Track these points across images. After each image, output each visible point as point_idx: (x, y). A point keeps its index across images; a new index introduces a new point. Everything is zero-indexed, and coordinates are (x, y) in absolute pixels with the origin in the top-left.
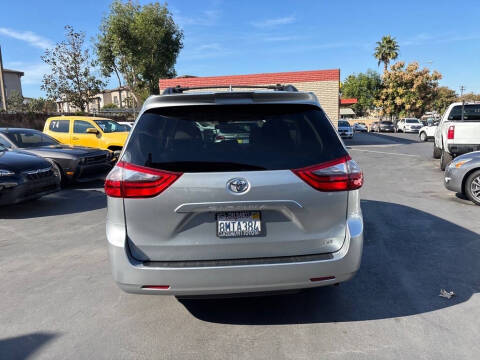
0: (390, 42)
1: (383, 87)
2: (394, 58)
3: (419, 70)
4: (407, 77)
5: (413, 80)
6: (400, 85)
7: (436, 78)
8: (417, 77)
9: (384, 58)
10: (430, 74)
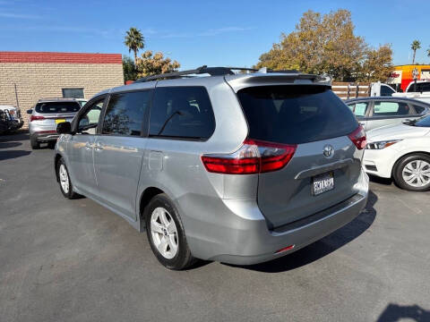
0: (136, 33)
1: (137, 71)
2: (142, 47)
3: (164, 59)
4: (156, 65)
5: (160, 67)
6: (151, 71)
7: (176, 67)
8: (163, 64)
9: (134, 47)
10: (172, 63)
